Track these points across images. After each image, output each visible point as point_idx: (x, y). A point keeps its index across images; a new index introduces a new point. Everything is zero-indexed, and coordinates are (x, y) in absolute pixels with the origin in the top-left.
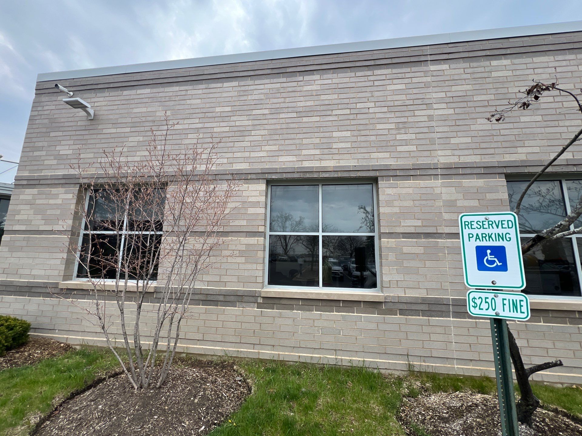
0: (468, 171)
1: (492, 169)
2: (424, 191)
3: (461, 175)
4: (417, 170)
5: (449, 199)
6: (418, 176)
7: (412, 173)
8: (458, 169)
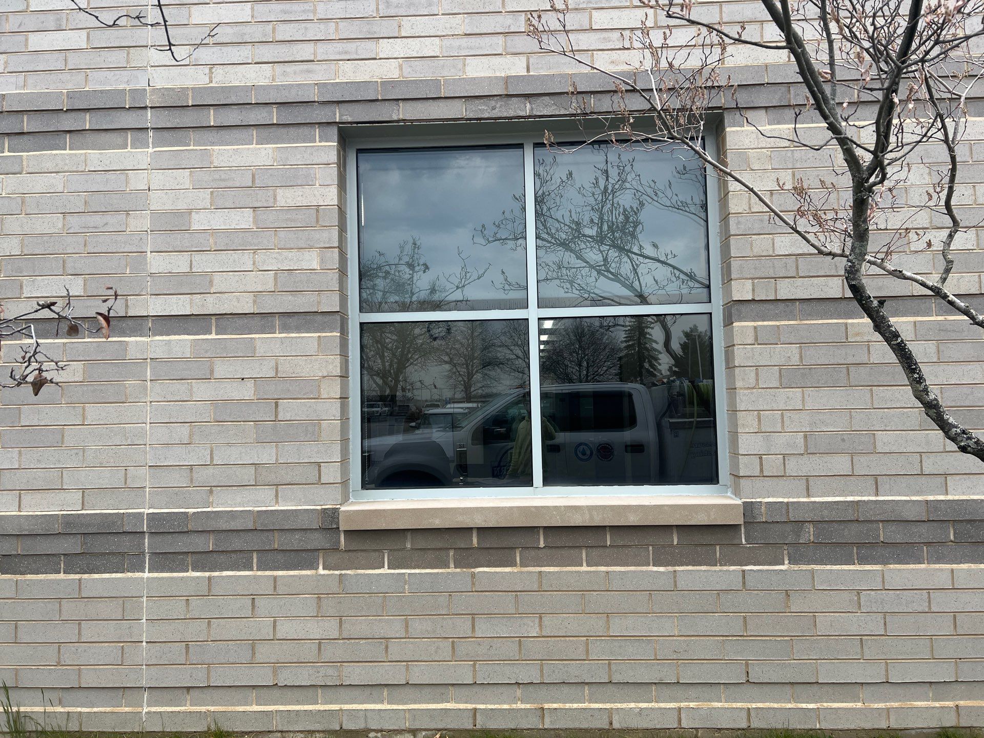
0: (232, 117)
1: (301, 108)
2: (98, 183)
3: (214, 132)
4: (82, 114)
5: (169, 207)
6: (88, 134)
7: (68, 123)
8: (205, 111)
